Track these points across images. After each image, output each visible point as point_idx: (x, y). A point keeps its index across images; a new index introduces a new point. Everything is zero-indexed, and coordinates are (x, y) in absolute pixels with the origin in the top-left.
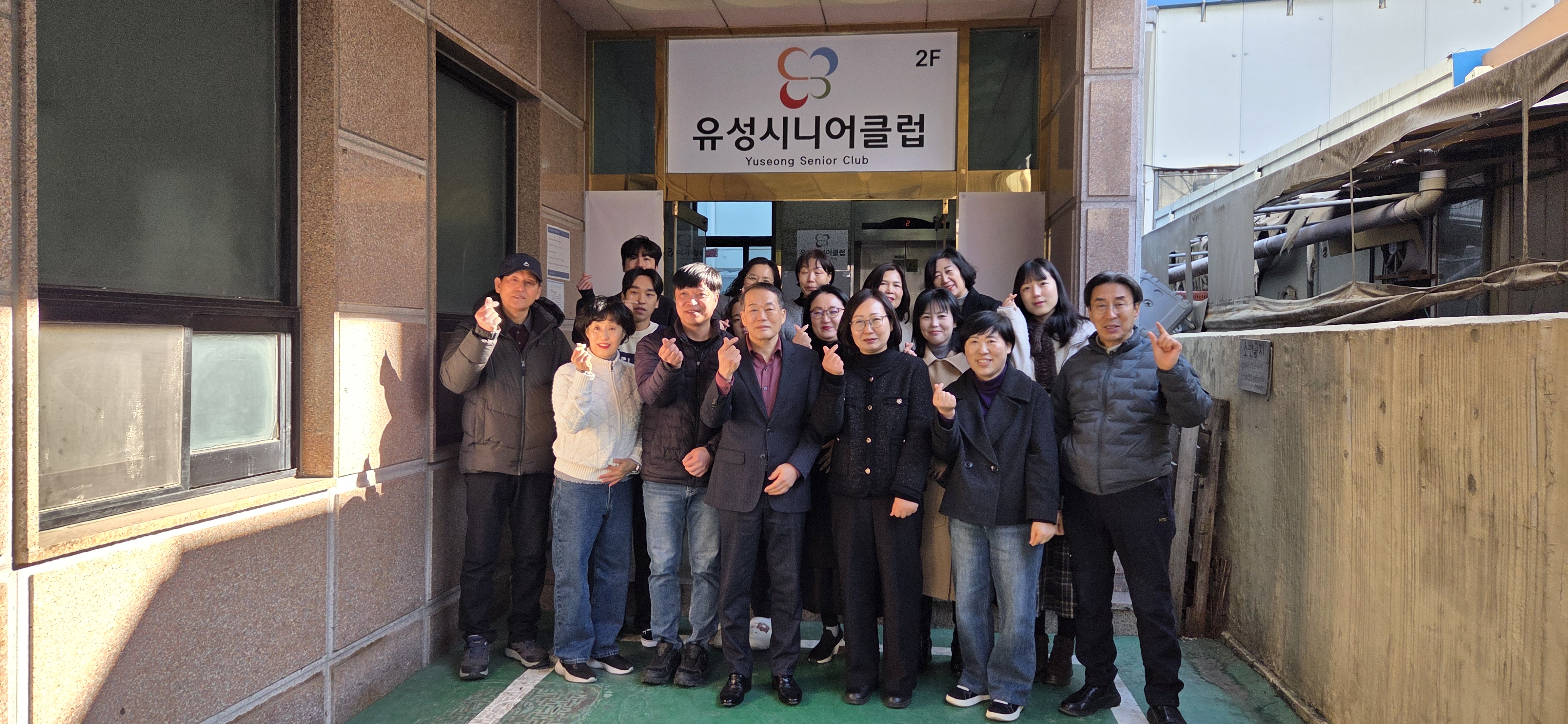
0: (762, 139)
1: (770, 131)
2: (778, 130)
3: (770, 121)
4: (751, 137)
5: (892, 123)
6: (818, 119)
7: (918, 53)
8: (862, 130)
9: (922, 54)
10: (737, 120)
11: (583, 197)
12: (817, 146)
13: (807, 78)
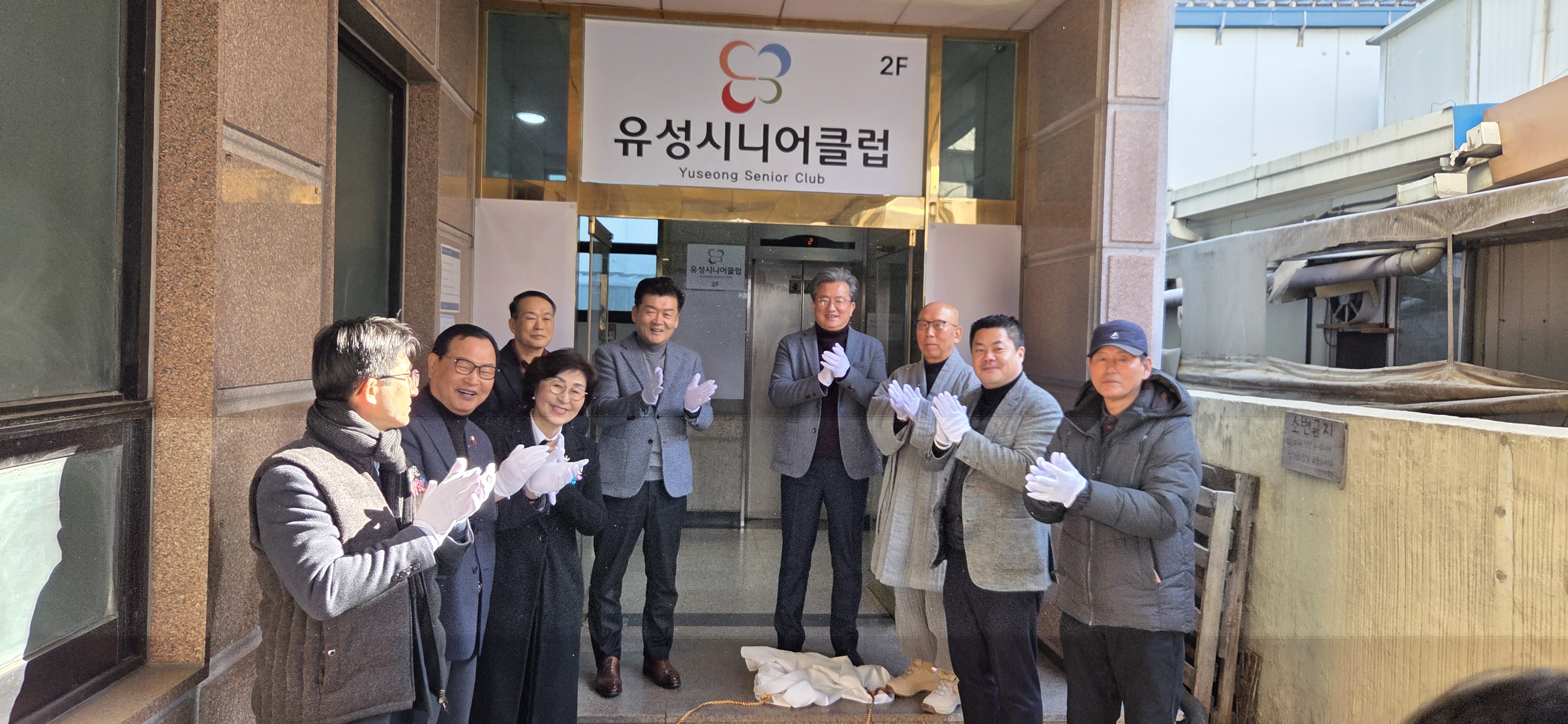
0: (700, 146)
1: (709, 138)
2: (719, 136)
3: (709, 126)
4: (687, 143)
5: (853, 138)
6: (766, 128)
7: (883, 59)
8: (818, 144)
9: (887, 61)
10: (669, 123)
11: (472, 206)
12: (765, 159)
13: (754, 79)
